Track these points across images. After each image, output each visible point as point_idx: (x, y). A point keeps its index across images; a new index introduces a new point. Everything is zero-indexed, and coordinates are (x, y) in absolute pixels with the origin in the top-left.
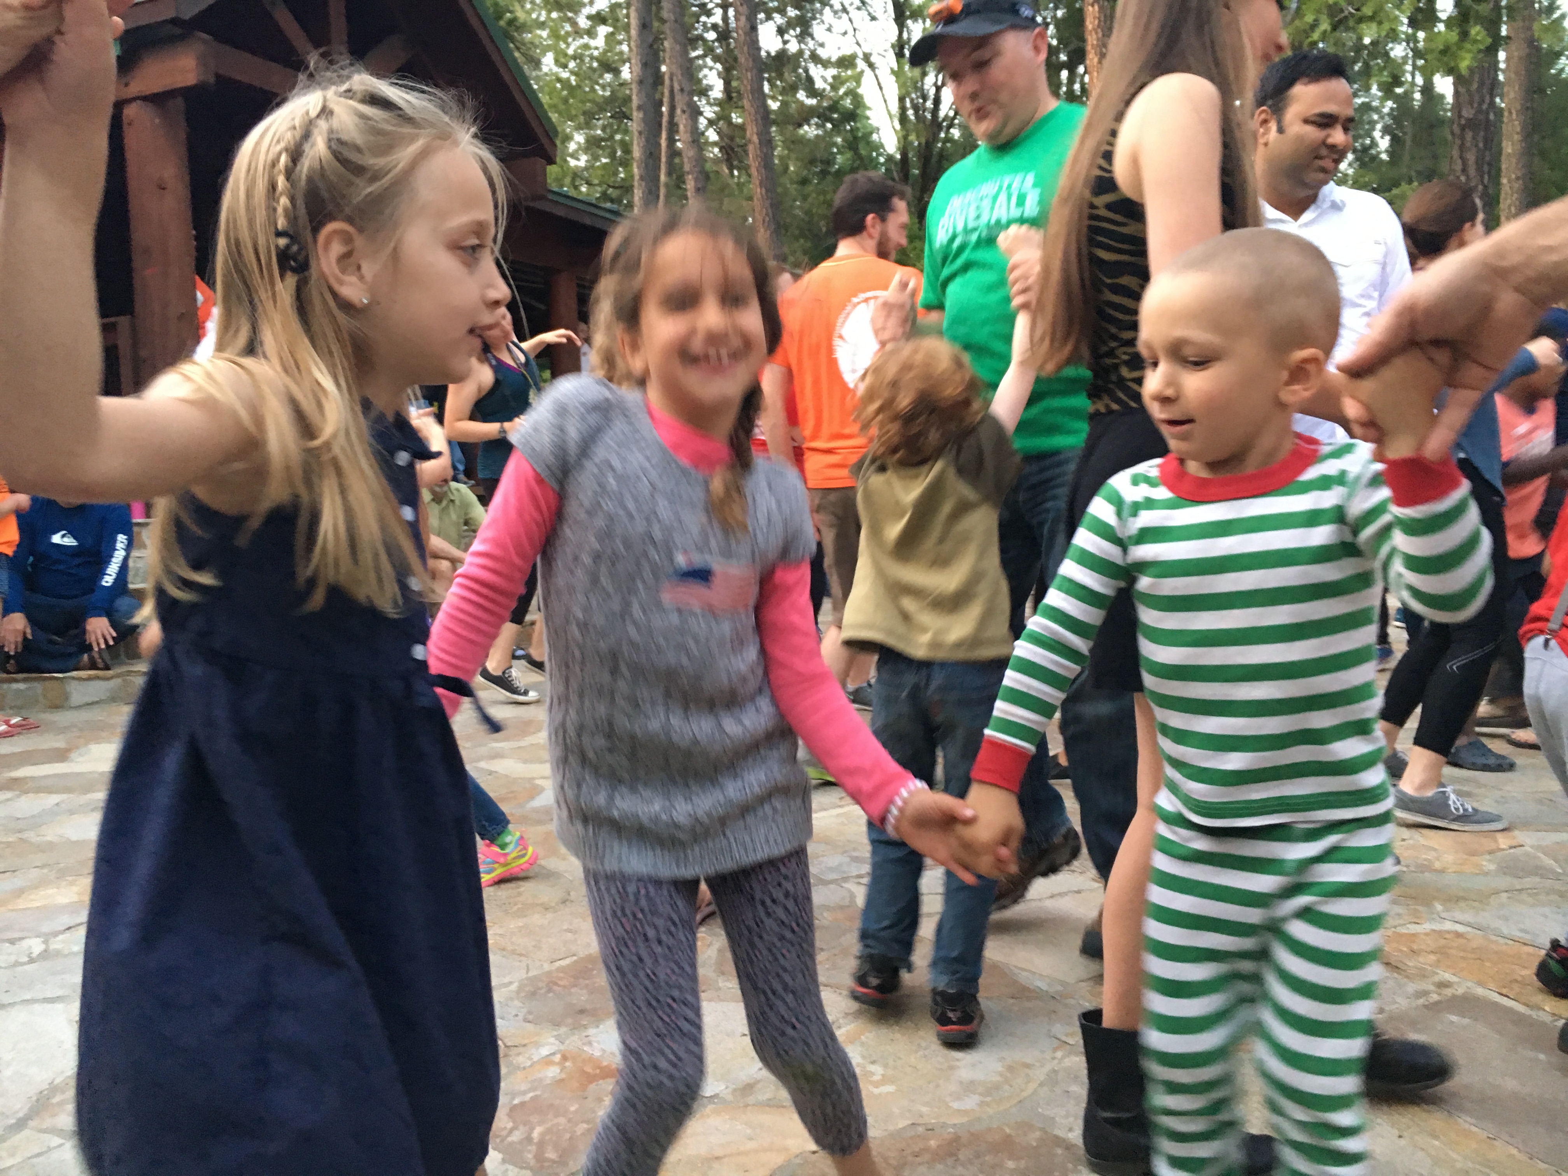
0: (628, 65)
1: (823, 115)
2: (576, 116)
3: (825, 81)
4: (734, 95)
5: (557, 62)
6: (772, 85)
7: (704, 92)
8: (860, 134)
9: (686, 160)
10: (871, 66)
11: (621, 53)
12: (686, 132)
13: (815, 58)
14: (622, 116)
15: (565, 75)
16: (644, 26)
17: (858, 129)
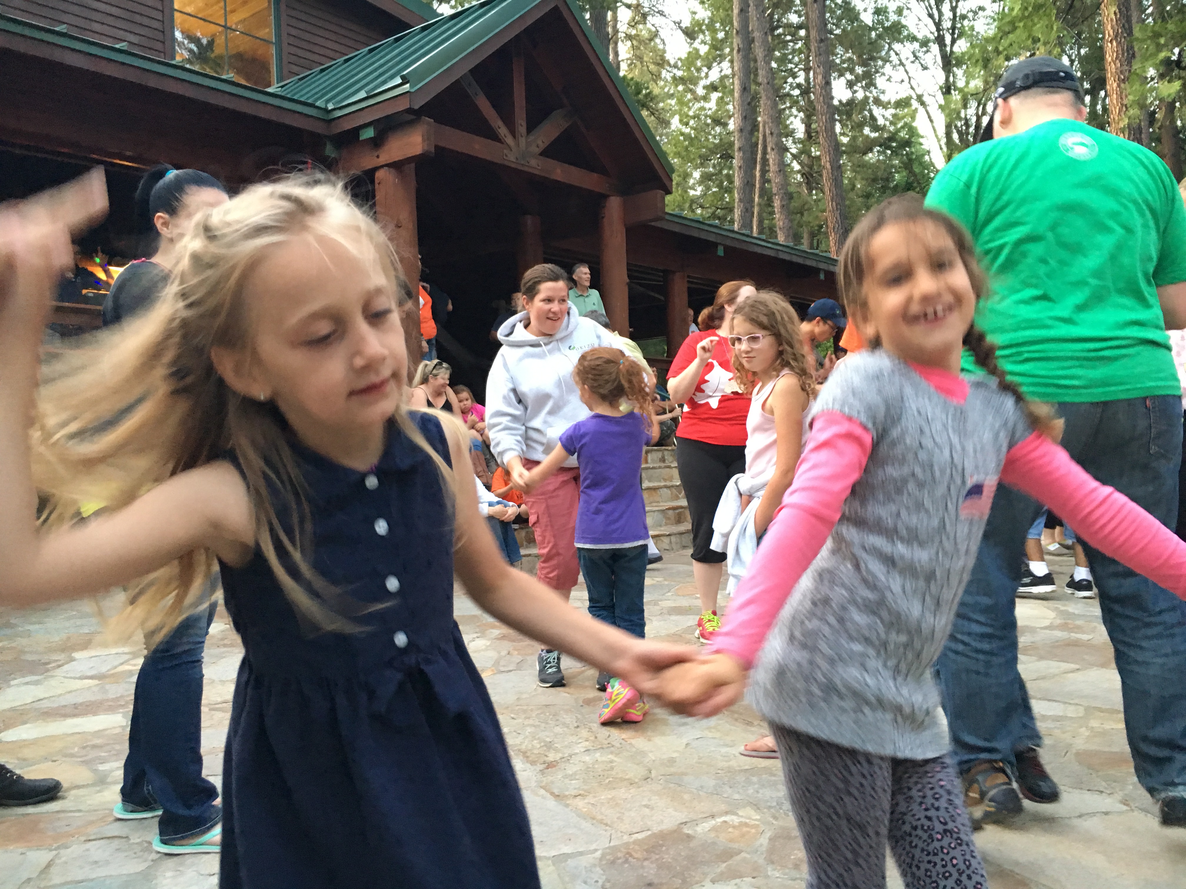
0: (732, 119)
1: (885, 144)
2: (694, 159)
3: (886, 119)
4: (813, 134)
5: (681, 121)
6: (843, 126)
7: (790, 133)
8: (914, 157)
9: (774, 185)
10: (923, 103)
11: (728, 111)
12: (774, 165)
13: (877, 102)
14: (727, 157)
15: (687, 130)
16: (745, 89)
17: (912, 153)
